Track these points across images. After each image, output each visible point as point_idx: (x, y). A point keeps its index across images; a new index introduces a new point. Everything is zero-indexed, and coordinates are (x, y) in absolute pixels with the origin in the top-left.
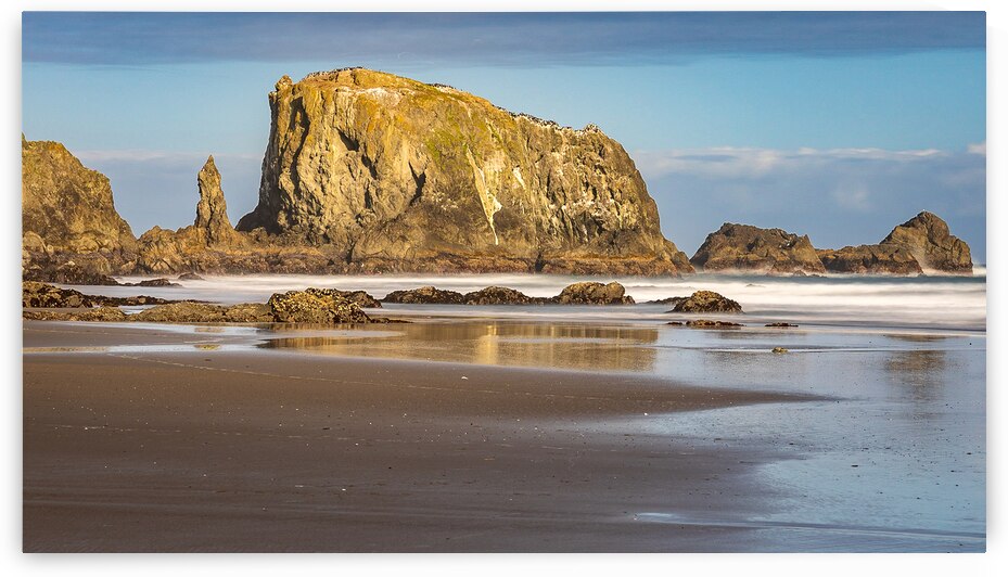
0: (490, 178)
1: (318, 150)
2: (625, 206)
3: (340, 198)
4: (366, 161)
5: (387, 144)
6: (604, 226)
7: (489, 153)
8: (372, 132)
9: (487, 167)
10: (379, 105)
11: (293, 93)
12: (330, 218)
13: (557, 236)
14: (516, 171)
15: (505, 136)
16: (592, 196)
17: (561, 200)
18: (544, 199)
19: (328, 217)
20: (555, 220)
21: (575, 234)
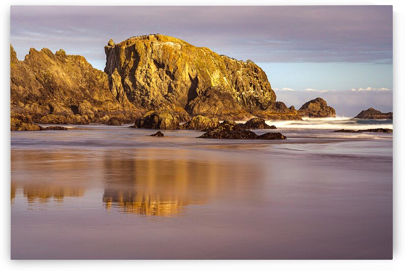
0: (215, 81)
1: (144, 68)
2: (267, 93)
3: (156, 88)
4: (168, 73)
5: (179, 65)
6: (259, 101)
7: (214, 70)
8: (171, 60)
9: (214, 76)
10: (173, 49)
11: (127, 44)
12: (153, 97)
13: (240, 105)
14: (224, 78)
15: (219, 64)
16: (253, 89)
17: (241, 90)
18: (234, 90)
19: (152, 97)
20: (239, 98)
21: (247, 104)
